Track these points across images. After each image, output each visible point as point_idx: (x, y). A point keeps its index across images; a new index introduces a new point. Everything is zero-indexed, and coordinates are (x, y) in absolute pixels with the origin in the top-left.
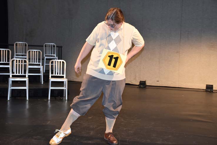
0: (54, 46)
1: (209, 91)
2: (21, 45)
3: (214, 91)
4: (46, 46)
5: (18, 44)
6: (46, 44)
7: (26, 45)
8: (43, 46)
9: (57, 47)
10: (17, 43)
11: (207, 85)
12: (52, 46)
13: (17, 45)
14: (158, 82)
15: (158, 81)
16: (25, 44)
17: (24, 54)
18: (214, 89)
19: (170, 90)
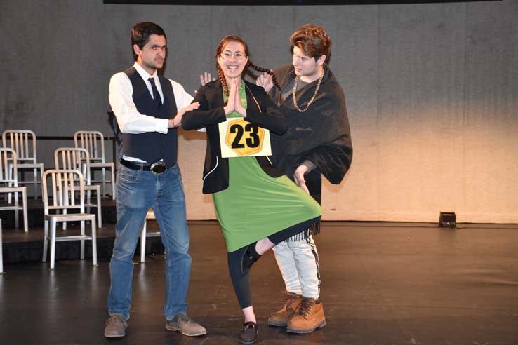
0: (99, 138)
1: (447, 226)
2: (19, 138)
3: (457, 226)
4: (79, 138)
5: (12, 135)
6: (80, 134)
7: (30, 137)
8: (73, 138)
9: (105, 139)
10: (9, 133)
11: (442, 213)
12: (93, 138)
13: (8, 137)
14: (333, 212)
15: (334, 210)
16: (28, 134)
17: (27, 159)
18: (457, 222)
19: (372, 228)
